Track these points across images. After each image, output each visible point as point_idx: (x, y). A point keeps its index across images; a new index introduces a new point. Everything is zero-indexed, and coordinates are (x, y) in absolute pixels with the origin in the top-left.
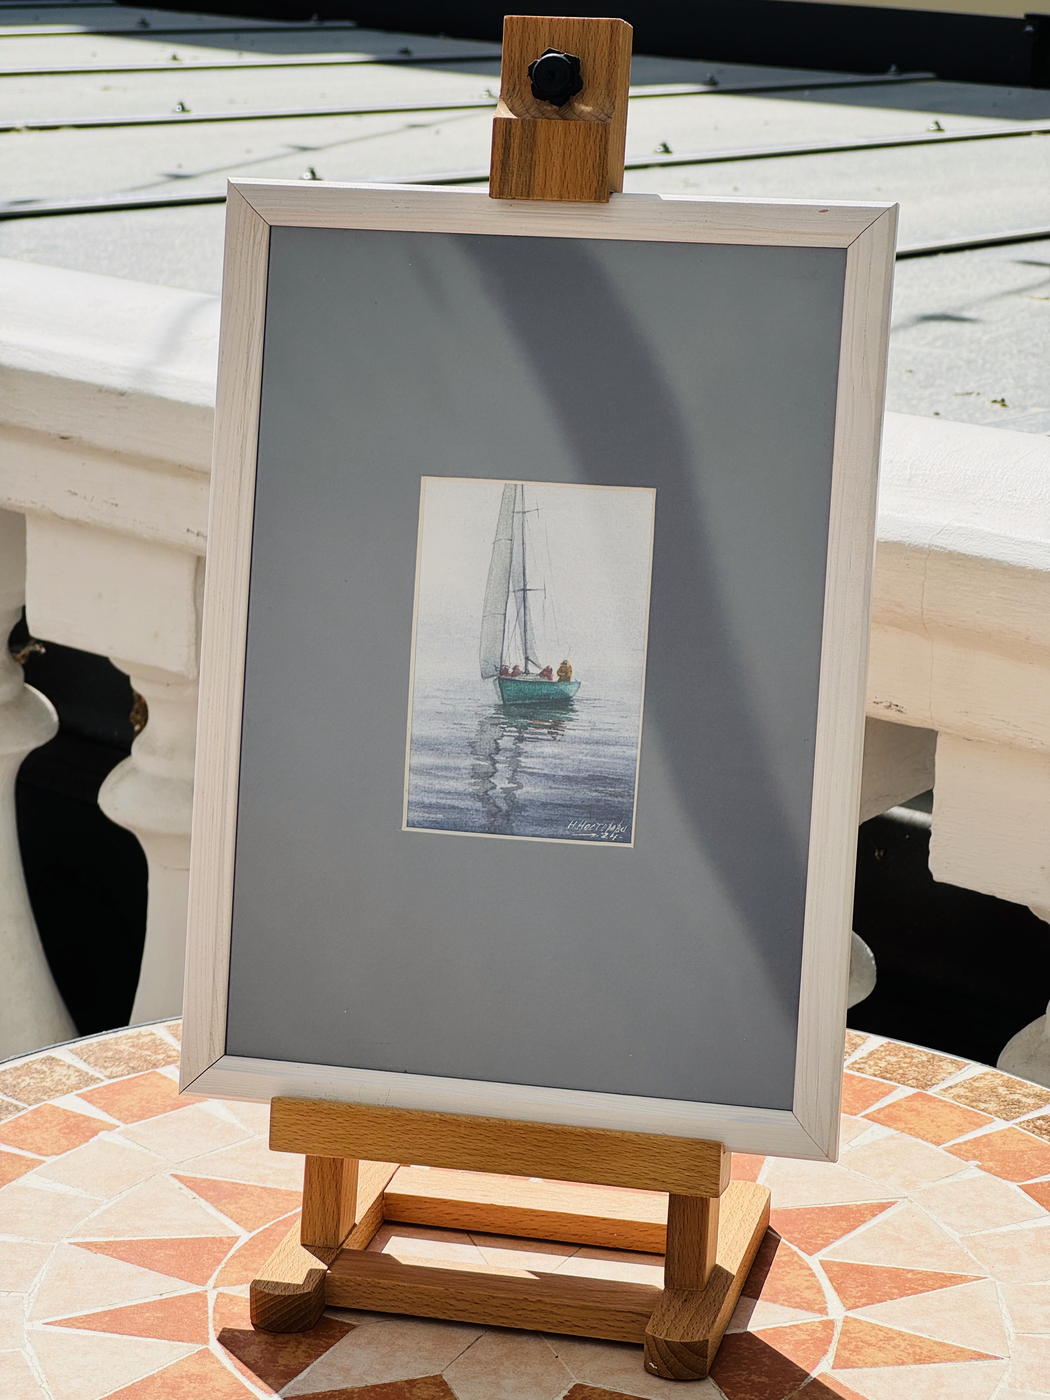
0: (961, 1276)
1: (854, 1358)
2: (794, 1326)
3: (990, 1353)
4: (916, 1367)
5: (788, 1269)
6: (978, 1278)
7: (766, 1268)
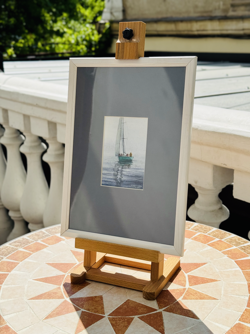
0: (216, 280)
1: (187, 297)
2: (177, 289)
3: (217, 298)
4: (200, 300)
5: (180, 276)
6: (220, 281)
7: (176, 276)
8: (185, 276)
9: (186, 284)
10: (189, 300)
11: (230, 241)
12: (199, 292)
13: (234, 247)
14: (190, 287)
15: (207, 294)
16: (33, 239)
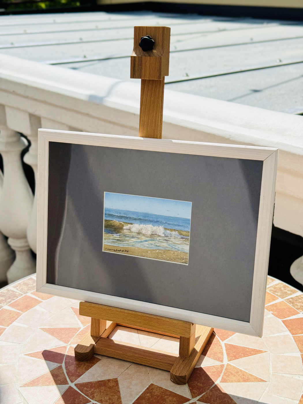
0: (261, 351)
1: (227, 379)
2: (213, 366)
3: (264, 380)
4: (243, 383)
5: (216, 346)
6: (266, 352)
7: (210, 345)
8: (221, 346)
9: (223, 358)
10: (229, 383)
11: (274, 290)
12: (241, 370)
13: (280, 300)
14: (229, 363)
15: (251, 374)
16: (21, 291)
